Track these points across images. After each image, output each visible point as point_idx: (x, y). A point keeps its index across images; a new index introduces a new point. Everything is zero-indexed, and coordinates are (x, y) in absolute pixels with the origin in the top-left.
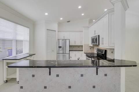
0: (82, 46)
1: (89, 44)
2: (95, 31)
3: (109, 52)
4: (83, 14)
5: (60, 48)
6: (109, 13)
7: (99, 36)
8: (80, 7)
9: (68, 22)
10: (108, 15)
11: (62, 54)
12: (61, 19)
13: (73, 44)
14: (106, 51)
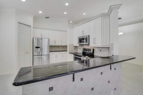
0: (66, 46)
1: (73, 44)
2: (83, 32)
3: (97, 51)
4: (65, 13)
5: (38, 49)
6: (102, 17)
7: (89, 36)
8: (67, 4)
9: (46, 18)
10: (100, 18)
11: (37, 56)
12: (40, 12)
13: (53, 44)
14: (93, 50)
